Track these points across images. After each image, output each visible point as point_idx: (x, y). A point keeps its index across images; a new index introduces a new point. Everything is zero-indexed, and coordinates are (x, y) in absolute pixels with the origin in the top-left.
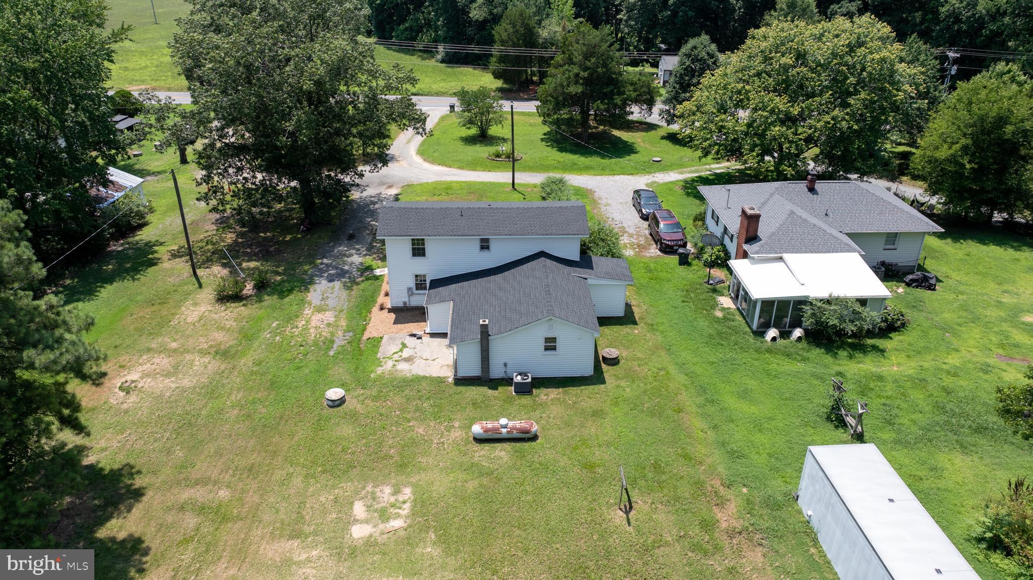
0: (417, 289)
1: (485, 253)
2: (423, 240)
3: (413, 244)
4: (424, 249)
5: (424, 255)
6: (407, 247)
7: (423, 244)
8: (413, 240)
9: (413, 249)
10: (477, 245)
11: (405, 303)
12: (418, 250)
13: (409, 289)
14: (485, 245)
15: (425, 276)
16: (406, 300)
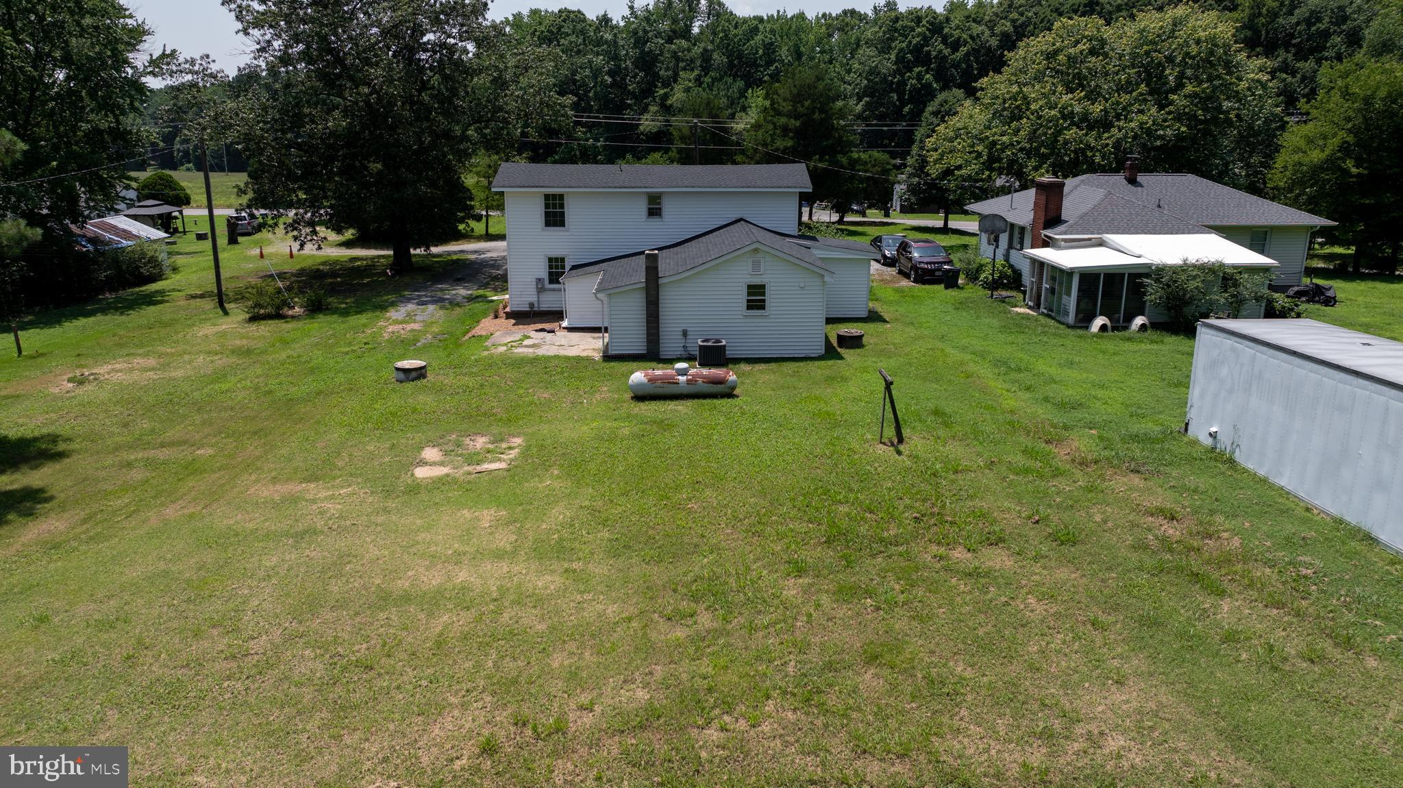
0: (551, 282)
1: (655, 223)
2: (561, 197)
3: (547, 206)
4: (563, 214)
5: (562, 224)
6: (537, 211)
7: (562, 206)
8: (547, 197)
9: (547, 214)
10: (642, 206)
11: (532, 305)
12: (554, 216)
13: (539, 280)
14: (654, 211)
15: (563, 260)
16: (534, 299)
